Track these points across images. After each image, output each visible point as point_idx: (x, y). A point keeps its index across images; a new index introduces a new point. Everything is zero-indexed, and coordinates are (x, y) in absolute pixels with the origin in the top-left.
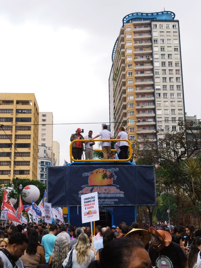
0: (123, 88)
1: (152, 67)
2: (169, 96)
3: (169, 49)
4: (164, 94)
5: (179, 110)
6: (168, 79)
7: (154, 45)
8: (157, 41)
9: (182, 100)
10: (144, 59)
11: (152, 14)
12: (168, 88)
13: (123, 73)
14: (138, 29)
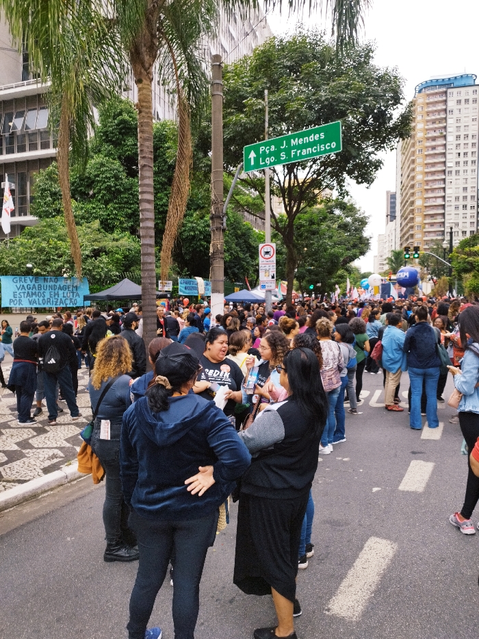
0: (412, 166)
1: (444, 142)
2: (461, 172)
3: (466, 119)
4: (456, 171)
5: (472, 187)
6: (462, 155)
7: (449, 116)
8: (452, 111)
9: (476, 177)
10: (437, 134)
11: (449, 79)
12: (462, 164)
13: (412, 149)
14: (432, 100)
